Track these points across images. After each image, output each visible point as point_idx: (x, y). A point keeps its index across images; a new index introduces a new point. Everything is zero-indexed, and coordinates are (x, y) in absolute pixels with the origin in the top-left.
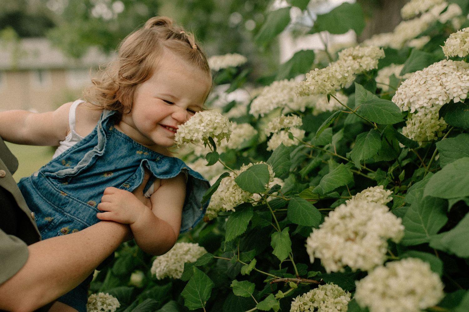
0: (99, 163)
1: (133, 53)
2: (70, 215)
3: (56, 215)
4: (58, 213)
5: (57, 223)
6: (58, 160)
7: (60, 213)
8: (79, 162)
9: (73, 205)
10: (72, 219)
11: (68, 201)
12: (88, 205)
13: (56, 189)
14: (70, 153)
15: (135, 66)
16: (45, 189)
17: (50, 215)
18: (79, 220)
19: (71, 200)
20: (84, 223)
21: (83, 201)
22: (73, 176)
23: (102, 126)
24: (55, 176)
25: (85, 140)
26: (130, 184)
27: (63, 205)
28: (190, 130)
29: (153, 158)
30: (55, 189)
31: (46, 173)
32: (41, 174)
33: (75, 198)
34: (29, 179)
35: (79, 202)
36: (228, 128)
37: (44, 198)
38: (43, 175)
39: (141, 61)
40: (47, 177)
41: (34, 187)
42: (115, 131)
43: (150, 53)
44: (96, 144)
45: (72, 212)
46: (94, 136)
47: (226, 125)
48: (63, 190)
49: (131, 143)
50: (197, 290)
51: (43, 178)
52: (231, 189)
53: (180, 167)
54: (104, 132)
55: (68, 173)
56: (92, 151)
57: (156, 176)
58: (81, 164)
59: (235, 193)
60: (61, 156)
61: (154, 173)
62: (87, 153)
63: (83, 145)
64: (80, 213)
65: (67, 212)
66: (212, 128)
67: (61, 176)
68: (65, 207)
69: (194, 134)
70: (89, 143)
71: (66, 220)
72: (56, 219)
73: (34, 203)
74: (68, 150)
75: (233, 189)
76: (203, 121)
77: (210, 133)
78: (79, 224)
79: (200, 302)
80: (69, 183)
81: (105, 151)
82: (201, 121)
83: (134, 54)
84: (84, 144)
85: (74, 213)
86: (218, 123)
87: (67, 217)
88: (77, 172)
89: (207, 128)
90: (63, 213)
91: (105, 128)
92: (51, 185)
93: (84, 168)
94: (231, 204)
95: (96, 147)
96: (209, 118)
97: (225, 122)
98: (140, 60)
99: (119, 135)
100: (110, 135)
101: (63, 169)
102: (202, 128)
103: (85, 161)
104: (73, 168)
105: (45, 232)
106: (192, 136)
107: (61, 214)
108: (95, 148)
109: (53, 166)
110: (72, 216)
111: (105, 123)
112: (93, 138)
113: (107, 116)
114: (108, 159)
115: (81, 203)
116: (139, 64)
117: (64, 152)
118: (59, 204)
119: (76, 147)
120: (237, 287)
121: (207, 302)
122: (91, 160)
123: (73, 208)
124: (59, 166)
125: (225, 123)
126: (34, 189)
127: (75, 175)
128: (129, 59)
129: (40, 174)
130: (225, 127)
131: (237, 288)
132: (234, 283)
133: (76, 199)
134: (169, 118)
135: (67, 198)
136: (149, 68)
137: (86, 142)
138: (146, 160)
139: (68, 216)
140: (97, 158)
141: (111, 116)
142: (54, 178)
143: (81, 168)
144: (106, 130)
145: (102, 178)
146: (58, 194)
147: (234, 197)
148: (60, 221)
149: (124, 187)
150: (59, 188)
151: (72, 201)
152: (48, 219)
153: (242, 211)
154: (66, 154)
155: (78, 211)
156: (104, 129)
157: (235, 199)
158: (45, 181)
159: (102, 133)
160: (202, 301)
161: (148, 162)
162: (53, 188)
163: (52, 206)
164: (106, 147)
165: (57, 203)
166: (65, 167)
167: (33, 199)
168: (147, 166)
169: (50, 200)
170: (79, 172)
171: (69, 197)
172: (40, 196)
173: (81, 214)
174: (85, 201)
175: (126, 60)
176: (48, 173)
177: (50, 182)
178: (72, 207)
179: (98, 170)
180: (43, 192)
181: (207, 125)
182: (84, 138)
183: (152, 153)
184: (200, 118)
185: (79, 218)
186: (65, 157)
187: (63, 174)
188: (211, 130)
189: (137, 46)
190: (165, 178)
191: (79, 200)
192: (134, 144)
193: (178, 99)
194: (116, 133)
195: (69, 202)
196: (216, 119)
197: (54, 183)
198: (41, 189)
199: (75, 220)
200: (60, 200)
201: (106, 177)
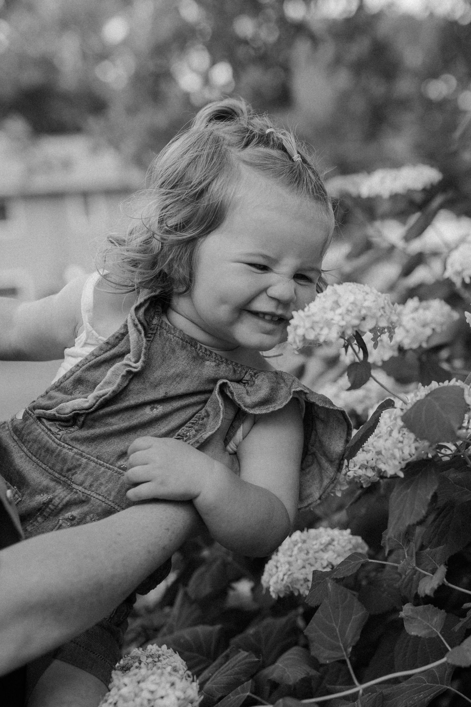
0: (136, 386)
1: (181, 179)
2: (83, 490)
3: (57, 491)
4: (61, 487)
5: (60, 506)
6: (59, 385)
7: (64, 486)
8: (98, 384)
9: (89, 469)
10: (87, 497)
11: (79, 463)
12: (116, 469)
13: (56, 440)
14: (81, 369)
15: (190, 204)
16: (35, 441)
17: (46, 490)
18: (100, 498)
19: (84, 460)
20: (110, 503)
21: (107, 463)
22: (87, 411)
23: (136, 315)
24: (54, 415)
25: (107, 343)
26: (196, 427)
27: (69, 470)
28: (315, 323)
29: (237, 377)
30: (53, 441)
31: (38, 411)
32: (28, 413)
33: (92, 458)
34: (6, 425)
35: (100, 465)
36: (387, 317)
37: (34, 458)
38: (33, 414)
39: (201, 194)
40: (39, 418)
41: (16, 438)
42: (164, 326)
43: (216, 177)
44: (128, 352)
45: (87, 484)
46: (123, 335)
47: (385, 312)
48: (70, 443)
49: (193, 349)
50: (334, 625)
51: (32, 420)
52: (395, 434)
53: (290, 389)
54: (140, 327)
55: (76, 407)
56: (121, 363)
57: (246, 409)
58: (101, 389)
59: (402, 442)
60: (65, 377)
61: (242, 405)
62: (112, 369)
63: (104, 353)
64: (101, 484)
65: (76, 484)
66: (357, 317)
67: (64, 414)
68: (73, 475)
69: (322, 329)
70: (116, 348)
71: (75, 499)
72: (57, 498)
73: (15, 469)
74: (78, 365)
75: (399, 433)
76: (341, 305)
77: (353, 327)
78: (100, 506)
79: (339, 648)
80: (81, 427)
81: (144, 362)
82: (337, 304)
83: (185, 182)
84: (106, 351)
85: (91, 486)
86: (369, 308)
87: (76, 493)
88: (94, 405)
89: (348, 318)
90: (69, 485)
91: (142, 318)
92: (46, 433)
93: (106, 396)
94: (397, 463)
95: (128, 356)
96: (352, 299)
97: (382, 305)
98: (198, 192)
99: (171, 333)
100: (154, 332)
101: (68, 401)
102: (337, 318)
103: (108, 383)
104: (86, 398)
105: (38, 522)
106: (319, 334)
107: (67, 488)
108: (126, 357)
109: (50, 398)
110: (86, 491)
111: (142, 310)
112: (122, 339)
113: (146, 297)
114: (152, 379)
115: (104, 466)
116: (197, 199)
117: (71, 370)
118: (62, 470)
119: (93, 358)
120: (413, 618)
121: (354, 648)
122: (118, 380)
123: (89, 477)
124: (59, 395)
125: (383, 308)
126: (16, 441)
127: (90, 411)
128: (177, 191)
129: (26, 413)
130: (382, 315)
131: (411, 619)
132: (407, 610)
133: (95, 459)
134: (263, 297)
135: (78, 457)
136: (217, 206)
137: (110, 346)
138: (225, 381)
139: (80, 491)
140: (131, 377)
141: (155, 297)
142: (53, 419)
143: (101, 397)
144: (146, 324)
145: (142, 415)
146: (61, 451)
147: (401, 450)
148: (64, 501)
149: (183, 434)
150: (62, 440)
151: (87, 463)
152: (42, 498)
153: (417, 476)
154: (74, 373)
155: (97, 481)
156: (139, 321)
157: (403, 453)
158: (36, 426)
159: (137, 329)
160: (344, 647)
161: (230, 385)
162: (51, 438)
163: (50, 473)
164: (145, 354)
165: (58, 468)
166: (72, 396)
167: (13, 460)
168: (229, 394)
169: (45, 462)
170: (97, 403)
171: (81, 455)
172: (27, 455)
173: (102, 487)
174: (111, 461)
175: (171, 193)
176: (41, 411)
177: (45, 428)
178: (87, 475)
179: (131, 401)
180: (31, 446)
181: (348, 311)
182: (105, 339)
183: (233, 366)
184: (334, 298)
185: (99, 495)
186: (72, 378)
187: (68, 410)
188: (356, 322)
189: (189, 164)
190: (264, 412)
191: (99, 461)
192: (199, 350)
193: (276, 261)
194: (166, 330)
195: (80, 465)
196: (365, 300)
197: (53, 430)
198: (29, 442)
199: (92, 498)
200: (64, 461)
201: (149, 413)
